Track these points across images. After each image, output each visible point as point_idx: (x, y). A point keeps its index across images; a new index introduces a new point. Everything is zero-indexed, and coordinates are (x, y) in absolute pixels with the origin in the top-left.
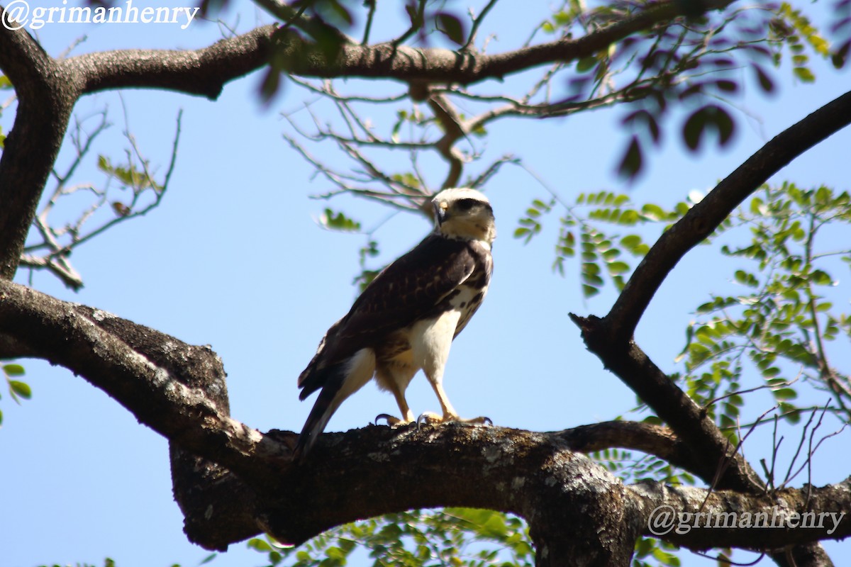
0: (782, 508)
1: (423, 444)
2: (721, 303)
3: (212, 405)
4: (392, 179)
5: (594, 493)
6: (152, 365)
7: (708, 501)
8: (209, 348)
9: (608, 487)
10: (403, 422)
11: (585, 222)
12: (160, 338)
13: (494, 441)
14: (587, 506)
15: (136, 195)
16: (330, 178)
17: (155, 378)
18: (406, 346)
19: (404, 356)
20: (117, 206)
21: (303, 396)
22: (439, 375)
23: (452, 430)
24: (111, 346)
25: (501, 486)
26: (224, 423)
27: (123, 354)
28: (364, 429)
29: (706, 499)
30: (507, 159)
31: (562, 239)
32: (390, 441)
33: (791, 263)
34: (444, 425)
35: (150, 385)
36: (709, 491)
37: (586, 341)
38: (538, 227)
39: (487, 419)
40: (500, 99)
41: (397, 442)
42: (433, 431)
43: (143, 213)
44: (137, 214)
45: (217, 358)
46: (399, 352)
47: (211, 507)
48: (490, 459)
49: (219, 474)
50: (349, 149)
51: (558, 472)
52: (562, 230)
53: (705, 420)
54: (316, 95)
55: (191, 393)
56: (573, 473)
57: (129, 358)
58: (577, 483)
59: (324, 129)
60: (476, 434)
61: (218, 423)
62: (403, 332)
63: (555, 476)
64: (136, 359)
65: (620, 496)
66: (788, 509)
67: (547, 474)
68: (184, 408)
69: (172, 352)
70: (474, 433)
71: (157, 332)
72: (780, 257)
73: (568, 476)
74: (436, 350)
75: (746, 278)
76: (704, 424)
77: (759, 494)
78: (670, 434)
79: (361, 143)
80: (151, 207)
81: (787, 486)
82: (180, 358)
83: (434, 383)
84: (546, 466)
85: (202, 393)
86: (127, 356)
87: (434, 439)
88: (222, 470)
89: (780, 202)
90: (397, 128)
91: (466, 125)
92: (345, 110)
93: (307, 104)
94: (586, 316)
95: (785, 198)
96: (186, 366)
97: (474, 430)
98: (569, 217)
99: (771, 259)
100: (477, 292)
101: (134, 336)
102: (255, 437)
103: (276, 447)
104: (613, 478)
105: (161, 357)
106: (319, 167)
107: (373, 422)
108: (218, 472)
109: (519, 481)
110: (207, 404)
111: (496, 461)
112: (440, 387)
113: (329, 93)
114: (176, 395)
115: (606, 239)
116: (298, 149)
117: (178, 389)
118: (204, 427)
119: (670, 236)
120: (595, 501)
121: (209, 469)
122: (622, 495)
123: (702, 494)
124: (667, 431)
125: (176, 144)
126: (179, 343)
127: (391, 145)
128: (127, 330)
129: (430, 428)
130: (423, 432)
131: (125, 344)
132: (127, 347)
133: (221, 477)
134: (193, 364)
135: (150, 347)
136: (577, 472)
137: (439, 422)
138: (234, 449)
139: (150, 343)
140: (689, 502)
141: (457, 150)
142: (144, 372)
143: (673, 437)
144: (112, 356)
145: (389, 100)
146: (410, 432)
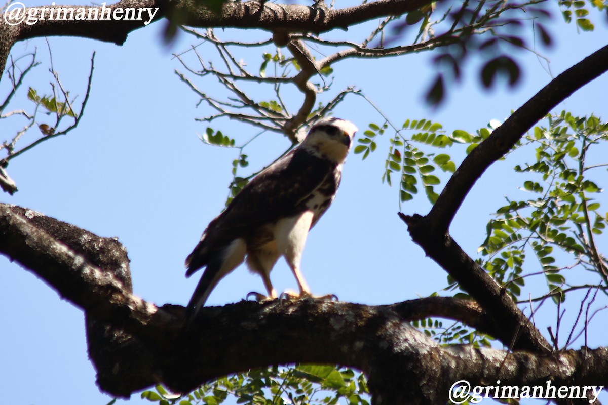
0: (565, 365)
1: (284, 315)
2: (515, 206)
3: (119, 285)
4: (260, 105)
5: (418, 354)
6: (71, 253)
7: (506, 360)
8: (116, 239)
9: (428, 349)
10: (268, 298)
11: (409, 142)
12: (78, 232)
13: (340, 314)
14: (412, 364)
15: (59, 119)
16: (211, 104)
17: (74, 264)
18: (271, 237)
19: (269, 246)
20: (43, 127)
21: (189, 274)
22: (297, 262)
23: (307, 305)
24: (40, 239)
25: (345, 348)
26: (128, 299)
27: (49, 245)
28: (238, 304)
29: (505, 359)
30: (350, 90)
31: (390, 155)
32: (258, 313)
33: (567, 174)
34: (301, 301)
35: (70, 269)
36: (508, 352)
37: (411, 234)
38: (374, 146)
39: (334, 296)
40: (345, 43)
41: (265, 314)
42: (292, 305)
43: (64, 133)
44: (59, 134)
45: (123, 248)
46: (265, 242)
47: (117, 365)
48: (337, 327)
49: (124, 339)
50: (226, 82)
51: (389, 338)
52: (391, 148)
53: (505, 296)
54: (201, 40)
55: (102, 275)
56: (402, 339)
57: (54, 248)
58: (404, 345)
59: (208, 67)
60: (326, 308)
61: (123, 299)
62: (269, 227)
63: (387, 341)
64: (59, 249)
65: (438, 356)
66: (569, 367)
67: (381, 338)
68: (97, 287)
69: (87, 243)
70: (324, 307)
71: (75, 227)
72: (559, 170)
73: (398, 341)
74: (295, 241)
75: (533, 186)
76: (504, 299)
77: (546, 355)
78: (477, 307)
79: (236, 78)
80: (70, 128)
81: (568, 348)
82: (93, 248)
83: (293, 268)
84: (380, 333)
85: (111, 275)
86: (52, 247)
87: (293, 312)
88: (126, 336)
89: (559, 128)
90: (263, 66)
91: (318, 64)
92: (223, 51)
93: (194, 48)
94: (411, 215)
95: (564, 124)
96: (98, 254)
97: (324, 305)
98: (397, 138)
99: (552, 171)
100: (327, 198)
101: (57, 230)
102: (151, 310)
103: (168, 317)
104: (432, 343)
105: (78, 247)
106: (203, 95)
107: (245, 299)
108: (122, 337)
109: (359, 345)
110: (115, 284)
111: (341, 329)
112: (297, 271)
113: (211, 38)
114: (90, 277)
115: (424, 156)
116: (187, 82)
117: (92, 272)
118: (112, 302)
119: (477, 152)
120: (418, 361)
121: (115, 335)
122: (440, 356)
123: (502, 355)
124: (475, 304)
125: (90, 78)
126: (93, 236)
127: (260, 80)
128: (51, 225)
129: (290, 303)
130: (284, 306)
131: (50, 238)
132: (52, 239)
133: (125, 341)
134: (104, 253)
135: (70, 239)
136: (404, 337)
137: (297, 298)
138: (136, 319)
139: (70, 235)
140: (492, 361)
141: (310, 84)
142: (66, 259)
143: (479, 309)
144: (40, 247)
145: (258, 44)
146: (274, 306)
